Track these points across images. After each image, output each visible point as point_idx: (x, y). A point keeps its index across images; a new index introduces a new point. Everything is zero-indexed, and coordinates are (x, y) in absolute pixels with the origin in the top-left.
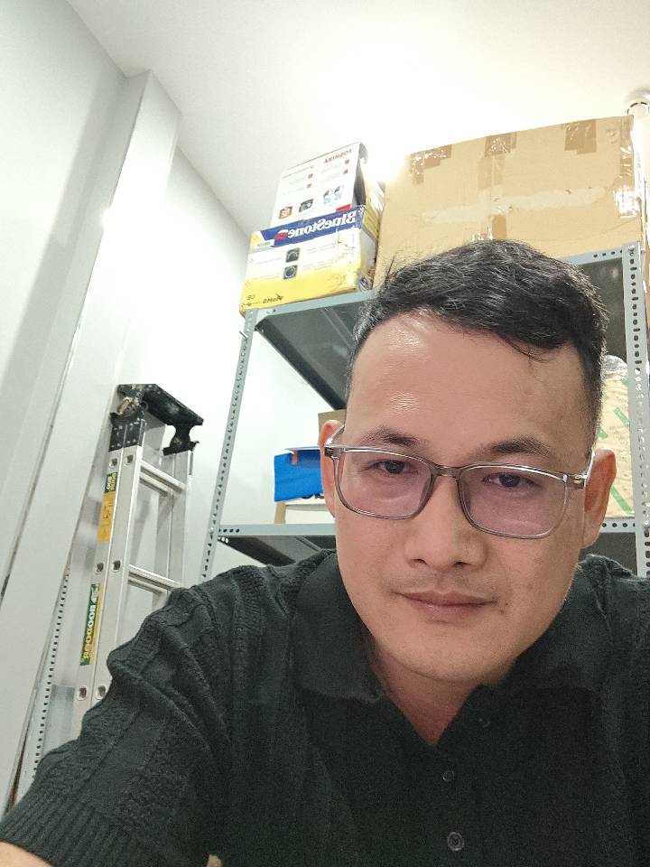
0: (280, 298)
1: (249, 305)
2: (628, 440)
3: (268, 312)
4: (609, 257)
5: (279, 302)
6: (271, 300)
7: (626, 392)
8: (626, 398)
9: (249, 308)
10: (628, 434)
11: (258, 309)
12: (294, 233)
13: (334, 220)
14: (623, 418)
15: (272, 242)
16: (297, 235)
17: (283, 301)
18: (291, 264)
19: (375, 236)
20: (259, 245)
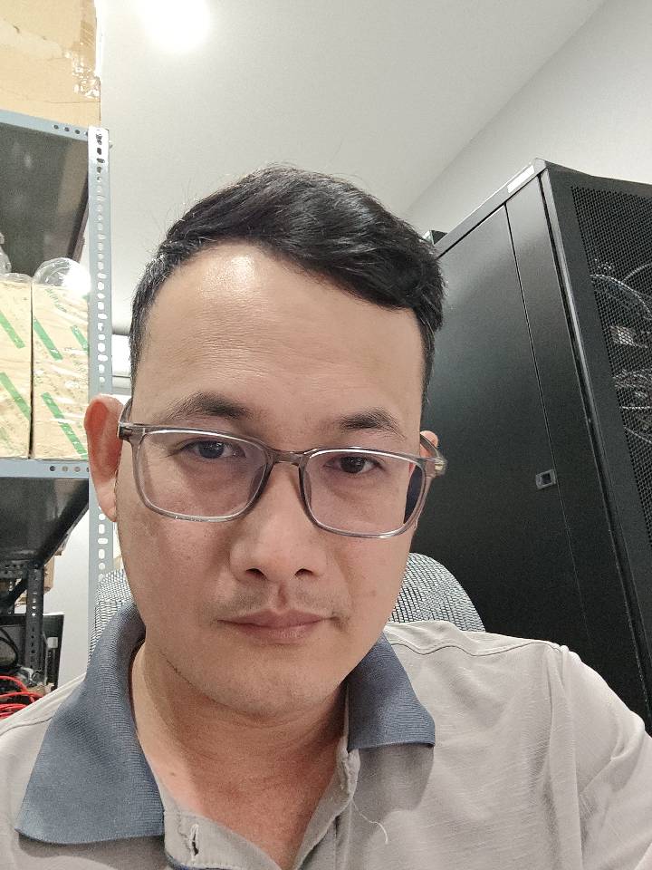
2: (86, 367)
4: (72, 135)
7: (86, 308)
8: (86, 316)
10: (86, 360)
14: (80, 337)
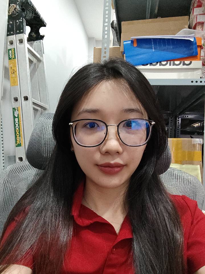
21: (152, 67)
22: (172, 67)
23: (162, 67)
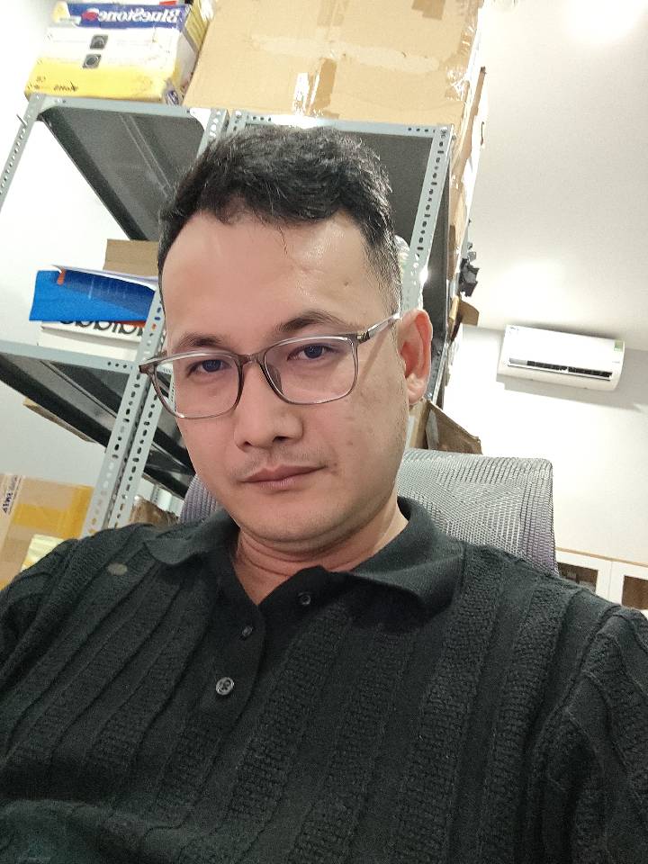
0: (74, 88)
1: (37, 87)
3: (56, 101)
4: (422, 134)
5: (72, 93)
6: (63, 88)
9: (37, 91)
11: (45, 95)
12: (105, 16)
13: (154, 14)
15: (78, 19)
16: (108, 19)
17: (77, 93)
18: (96, 52)
19: (198, 47)
20: (61, 19)
21: (79, 329)
22: (118, 335)
23: (98, 332)
